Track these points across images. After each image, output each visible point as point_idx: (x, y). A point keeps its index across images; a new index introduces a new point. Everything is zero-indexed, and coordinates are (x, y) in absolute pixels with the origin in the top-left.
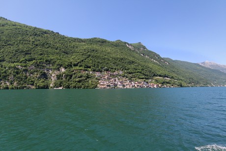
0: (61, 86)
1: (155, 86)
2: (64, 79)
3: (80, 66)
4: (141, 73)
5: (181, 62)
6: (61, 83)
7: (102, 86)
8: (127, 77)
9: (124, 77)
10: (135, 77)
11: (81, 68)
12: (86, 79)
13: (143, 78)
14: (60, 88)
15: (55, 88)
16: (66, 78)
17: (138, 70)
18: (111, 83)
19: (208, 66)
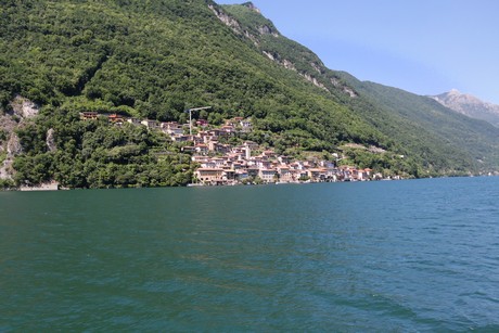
0: (47, 179)
1: (360, 175)
2: (53, 150)
3: (93, 96)
4: (304, 128)
5: (384, 88)
6: (48, 165)
7: (211, 178)
8: (271, 145)
9: (260, 142)
10: (293, 144)
11: (98, 104)
12: (144, 151)
13: (318, 149)
14: (45, 187)
15: (23, 189)
16: (62, 145)
17: (296, 120)
18: (237, 167)
19: (458, 109)
